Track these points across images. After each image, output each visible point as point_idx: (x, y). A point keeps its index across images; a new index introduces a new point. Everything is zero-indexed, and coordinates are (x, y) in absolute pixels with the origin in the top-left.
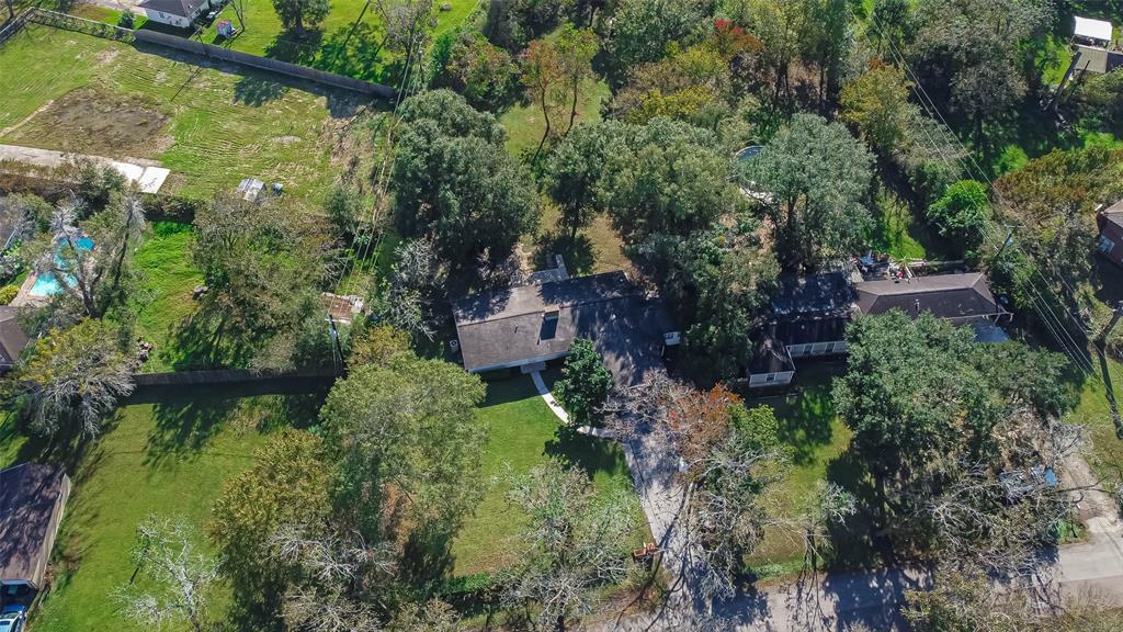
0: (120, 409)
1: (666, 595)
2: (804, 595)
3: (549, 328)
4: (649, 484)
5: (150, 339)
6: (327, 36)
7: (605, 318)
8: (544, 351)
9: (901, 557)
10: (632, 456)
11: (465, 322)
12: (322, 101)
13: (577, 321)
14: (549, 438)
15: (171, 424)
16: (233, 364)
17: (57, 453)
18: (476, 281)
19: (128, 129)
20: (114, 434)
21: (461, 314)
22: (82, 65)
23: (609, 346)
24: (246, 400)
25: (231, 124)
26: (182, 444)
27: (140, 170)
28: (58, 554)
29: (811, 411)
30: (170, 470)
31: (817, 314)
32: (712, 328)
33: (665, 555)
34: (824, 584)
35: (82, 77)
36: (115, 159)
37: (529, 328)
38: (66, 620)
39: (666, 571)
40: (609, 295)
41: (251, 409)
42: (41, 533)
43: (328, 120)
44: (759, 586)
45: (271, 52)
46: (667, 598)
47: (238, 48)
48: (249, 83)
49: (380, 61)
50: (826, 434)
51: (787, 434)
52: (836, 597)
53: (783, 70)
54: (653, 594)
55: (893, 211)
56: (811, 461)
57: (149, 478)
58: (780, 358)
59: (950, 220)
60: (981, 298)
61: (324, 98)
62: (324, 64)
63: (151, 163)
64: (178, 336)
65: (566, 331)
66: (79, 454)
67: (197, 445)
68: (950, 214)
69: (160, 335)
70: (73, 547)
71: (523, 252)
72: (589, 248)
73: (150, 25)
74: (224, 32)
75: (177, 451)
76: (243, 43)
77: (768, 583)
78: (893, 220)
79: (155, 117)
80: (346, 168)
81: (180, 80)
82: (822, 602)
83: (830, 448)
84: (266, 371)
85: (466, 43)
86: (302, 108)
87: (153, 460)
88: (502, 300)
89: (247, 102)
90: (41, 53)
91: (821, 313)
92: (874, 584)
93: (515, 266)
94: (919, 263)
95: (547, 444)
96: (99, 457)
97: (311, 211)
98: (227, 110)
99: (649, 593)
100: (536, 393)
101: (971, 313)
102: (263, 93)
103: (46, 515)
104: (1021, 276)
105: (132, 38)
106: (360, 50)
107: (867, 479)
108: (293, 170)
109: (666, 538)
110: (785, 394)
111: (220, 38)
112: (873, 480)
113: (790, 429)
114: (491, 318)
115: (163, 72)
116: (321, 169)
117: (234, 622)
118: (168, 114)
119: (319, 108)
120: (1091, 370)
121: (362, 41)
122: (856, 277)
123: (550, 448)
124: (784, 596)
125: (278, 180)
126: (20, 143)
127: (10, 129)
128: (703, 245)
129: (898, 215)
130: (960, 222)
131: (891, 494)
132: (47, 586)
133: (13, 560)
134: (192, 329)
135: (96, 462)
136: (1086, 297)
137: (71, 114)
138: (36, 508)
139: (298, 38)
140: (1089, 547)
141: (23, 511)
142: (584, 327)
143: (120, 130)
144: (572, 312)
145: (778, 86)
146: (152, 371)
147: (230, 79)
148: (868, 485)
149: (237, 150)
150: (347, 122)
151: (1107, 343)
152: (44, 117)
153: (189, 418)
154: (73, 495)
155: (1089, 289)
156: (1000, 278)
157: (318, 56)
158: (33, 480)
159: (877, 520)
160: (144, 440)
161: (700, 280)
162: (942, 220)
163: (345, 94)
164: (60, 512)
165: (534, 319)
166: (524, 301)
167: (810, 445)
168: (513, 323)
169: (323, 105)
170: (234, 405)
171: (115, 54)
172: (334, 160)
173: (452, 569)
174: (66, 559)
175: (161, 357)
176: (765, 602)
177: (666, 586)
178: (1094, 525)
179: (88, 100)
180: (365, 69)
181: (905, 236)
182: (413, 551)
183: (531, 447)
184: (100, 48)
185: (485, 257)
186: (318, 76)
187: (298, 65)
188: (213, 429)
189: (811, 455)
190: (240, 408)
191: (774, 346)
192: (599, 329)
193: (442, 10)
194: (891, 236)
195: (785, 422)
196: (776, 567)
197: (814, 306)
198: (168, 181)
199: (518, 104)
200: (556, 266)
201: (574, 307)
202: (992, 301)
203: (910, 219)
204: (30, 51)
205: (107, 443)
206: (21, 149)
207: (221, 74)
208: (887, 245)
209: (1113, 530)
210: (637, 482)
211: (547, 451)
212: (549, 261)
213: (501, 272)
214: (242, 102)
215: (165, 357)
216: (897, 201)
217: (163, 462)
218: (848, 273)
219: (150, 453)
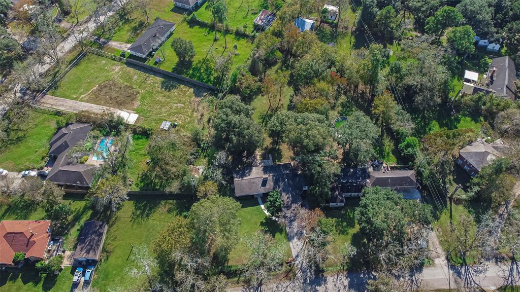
0: (123, 202)
1: (295, 275)
2: (339, 278)
3: (264, 183)
4: (293, 238)
5: (132, 178)
6: (194, 63)
7: (283, 180)
8: (262, 190)
9: (372, 268)
10: (289, 228)
11: (236, 179)
12: (192, 90)
13: (274, 181)
14: (262, 221)
15: (139, 208)
16: (159, 189)
17: (103, 216)
18: (242, 163)
19: (124, 98)
20: (121, 211)
21: (235, 176)
22: (108, 71)
23: (284, 191)
24: (163, 201)
25: (160, 98)
26: (142, 215)
27: (128, 114)
28: (104, 250)
29: (349, 216)
30: (139, 224)
31: (355, 183)
32: (317, 188)
33: (296, 262)
34: (346, 275)
35: (108, 76)
36: (120, 110)
37: (258, 183)
38: (107, 271)
39: (296, 268)
40: (285, 172)
41: (165, 205)
42: (99, 243)
43: (194, 98)
44: (325, 274)
45: (174, 69)
46: (295, 276)
47: (162, 68)
48: (166, 82)
49: (212, 75)
50: (353, 224)
52: (349, 279)
53: (356, 87)
54: (291, 275)
55: (388, 144)
56: (347, 233)
57: (132, 226)
58: (340, 198)
59: (405, 151)
60: (411, 180)
62: (193, 76)
63: (132, 112)
64: (141, 177)
65: (270, 184)
66: (110, 217)
67: (148, 216)
68: (406, 149)
69: (136, 176)
70: (109, 248)
71: (258, 153)
72: (281, 153)
73: (131, 56)
74: (158, 60)
75: (141, 218)
76: (164, 65)
77: (328, 274)
78: (387, 148)
79: (133, 94)
80: (199, 117)
81: (142, 79)
82: (344, 281)
83: (354, 229)
84: (171, 192)
85: (243, 75)
86: (184, 93)
87: (133, 220)
88: (249, 172)
89: (166, 89)
90: (93, 65)
92: (362, 276)
93: (255, 158)
94: (394, 165)
95: (261, 222)
96: (116, 219)
97: (186, 134)
98: (158, 92)
99: (290, 274)
100: (258, 204)
101: (407, 185)
102: (171, 86)
103: (100, 238)
104: (426, 173)
105: (125, 61)
106: (206, 70)
107: (365, 241)
108: (181, 117)
109: (297, 256)
110: (341, 210)
111: (156, 63)
112: (367, 241)
113: (341, 222)
114: (245, 178)
115: (136, 75)
116: (190, 117)
117: (159, 276)
118: (138, 93)
119: (190, 93)
120: (446, 207)
121: (207, 66)
122: (371, 169)
123: (262, 224)
124: (333, 278)
125: (175, 121)
126: (87, 101)
127: (83, 96)
128: (317, 159)
129: (389, 146)
130: (409, 152)
131: (372, 246)
132: (101, 260)
133: (91, 252)
134: (146, 175)
136: (450, 180)
137: (104, 90)
138: (98, 236)
139: (184, 64)
140: (434, 268)
141: (93, 236)
142: (276, 183)
143: (121, 98)
144: (273, 178)
145: (354, 92)
146: (133, 190)
147: (159, 79)
148: (365, 243)
149: (161, 108)
150: (200, 99)
151: (453, 198)
152: (95, 92)
153: (145, 206)
154: (108, 231)
155: (451, 177)
156: (419, 174)
157: (191, 72)
158: (96, 226)
159: (366, 254)
160: (130, 213)
162: (403, 150)
163: (200, 88)
164: (104, 237)
165: (259, 179)
166: (257, 173)
167: (348, 228)
168: (252, 180)
169: (192, 92)
170: (159, 203)
171: (119, 67)
172: (195, 114)
173: (228, 263)
174: (107, 252)
176: (326, 280)
177: (295, 272)
178: (437, 261)
179: (110, 86)
180: (208, 77)
181: (391, 154)
182: (216, 256)
183: (256, 223)
184: (113, 65)
185: (245, 154)
186: (190, 80)
187: (183, 76)
188: (153, 211)
189: (347, 231)
190: (161, 204)
191: (339, 194)
192: (281, 184)
193: (236, 55)
194: (386, 154)
195: (340, 219)
196: (331, 268)
197: (354, 180)
198: (138, 119)
199: (260, 95)
200: (269, 159)
201: (273, 176)
202: (415, 181)
203: (393, 148)
204: (89, 65)
205: (119, 214)
206: (88, 104)
207: (157, 77)
208: (384, 157)
209: (442, 263)
210: (289, 238)
211: (261, 225)
212: (267, 156)
213: (250, 160)
214: (164, 90)
215: (137, 185)
216: (390, 140)
217: (137, 221)
218: (368, 168)
219: (133, 218)
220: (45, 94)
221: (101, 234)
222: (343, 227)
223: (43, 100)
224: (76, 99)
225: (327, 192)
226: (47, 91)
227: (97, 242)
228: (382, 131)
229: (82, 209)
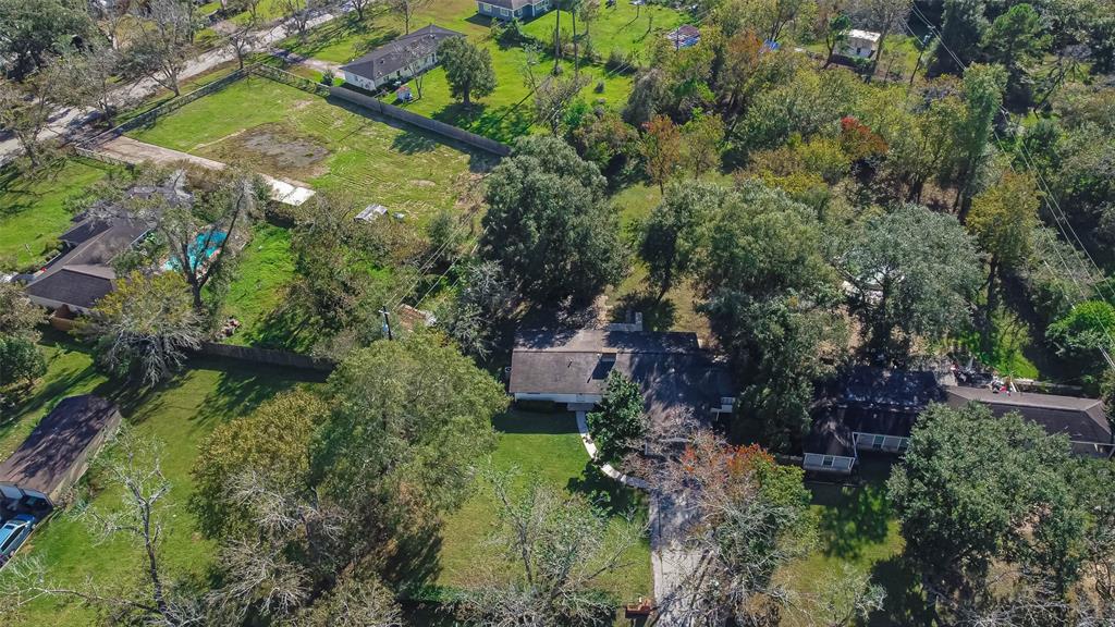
0: (192, 371)
3: (603, 368)
4: (667, 541)
5: (241, 319)
6: (488, 112)
7: (663, 370)
8: (593, 391)
10: (656, 510)
11: (523, 349)
12: (465, 158)
13: (634, 367)
14: (574, 475)
15: (229, 392)
16: (303, 352)
18: (551, 321)
19: (296, 157)
20: (179, 390)
21: (521, 342)
22: (280, 107)
23: (660, 397)
24: (301, 384)
25: (380, 165)
26: (230, 410)
27: (291, 188)
28: (87, 479)
29: (868, 506)
31: (895, 406)
32: (766, 391)
33: (662, 617)
35: (275, 115)
36: (275, 178)
37: (583, 365)
38: (65, 541)
40: (674, 349)
42: (74, 456)
43: (465, 173)
45: (436, 116)
47: (411, 109)
48: (409, 137)
49: (528, 134)
50: (880, 531)
51: (835, 523)
53: (916, 189)
55: (1010, 329)
56: (856, 557)
58: (843, 442)
59: (1070, 340)
60: (1094, 425)
61: (468, 156)
62: (479, 130)
63: (302, 184)
64: (266, 322)
66: (142, 401)
67: (244, 413)
68: (1072, 334)
69: (251, 318)
70: (103, 478)
71: (604, 304)
72: (671, 311)
73: (346, 85)
74: (402, 97)
75: (225, 415)
76: (416, 107)
78: (1008, 338)
79: (321, 152)
80: (466, 212)
81: (352, 127)
83: (881, 547)
84: (325, 360)
85: (597, 114)
86: (445, 161)
87: (200, 418)
88: (566, 337)
89: (401, 151)
90: (252, 95)
91: (901, 407)
93: (593, 315)
94: (1027, 381)
95: (571, 480)
96: (156, 407)
97: (418, 237)
98: (382, 154)
100: (576, 430)
102: (417, 145)
103: (86, 441)
105: (327, 93)
106: (513, 124)
107: (917, 589)
108: (419, 207)
109: (668, 599)
110: (841, 484)
111: (398, 102)
112: (924, 593)
113: (839, 519)
114: (548, 349)
115: (341, 118)
116: (443, 210)
117: (209, 579)
118: (332, 151)
119: (460, 163)
121: (518, 118)
122: (949, 381)
123: (573, 485)
125: (403, 212)
126: (207, 156)
127: (203, 145)
128: (774, 307)
129: (1014, 334)
130: (1081, 342)
131: (943, 613)
132: (64, 506)
133: (40, 473)
134: (281, 319)
135: (152, 410)
137: (256, 140)
138: (79, 435)
139: (464, 109)
141: (67, 434)
142: (640, 372)
143: (289, 157)
144: (632, 358)
146: (231, 344)
147: (393, 132)
148: (917, 596)
149: (377, 185)
150: (481, 177)
152: (233, 140)
153: (247, 389)
157: (475, 124)
158: (88, 410)
160: (200, 400)
161: (761, 336)
162: (1061, 340)
163: (485, 155)
165: (591, 356)
166: (587, 343)
167: (859, 540)
168: (568, 358)
169: (465, 161)
170: (289, 386)
171: (308, 103)
172: (458, 204)
173: (436, 579)
174: (92, 486)
175: (244, 336)
179: (274, 132)
181: (1018, 355)
182: (403, 553)
184: (299, 98)
185: (567, 303)
186: (470, 139)
187: (457, 128)
188: (262, 403)
189: (857, 551)
190: (293, 390)
191: (838, 429)
192: (655, 379)
194: (1001, 352)
195: (836, 511)
197: (893, 399)
198: (311, 200)
199: (642, 183)
200: (633, 321)
201: (634, 354)
202: (1108, 430)
203: (1027, 340)
204: (243, 94)
205: (169, 397)
207: (388, 127)
208: (995, 359)
210: (654, 541)
211: (569, 486)
212: (628, 316)
213: (577, 318)
214: (397, 150)
215: (247, 336)
216: (1016, 321)
217: (209, 421)
218: (941, 375)
219: (201, 412)
220: (118, 134)
221: (92, 433)
222: (842, 535)
223: (109, 145)
224: (183, 149)
225: (799, 408)
226: (127, 128)
227: (68, 451)
228: (991, 297)
229: (78, 373)
